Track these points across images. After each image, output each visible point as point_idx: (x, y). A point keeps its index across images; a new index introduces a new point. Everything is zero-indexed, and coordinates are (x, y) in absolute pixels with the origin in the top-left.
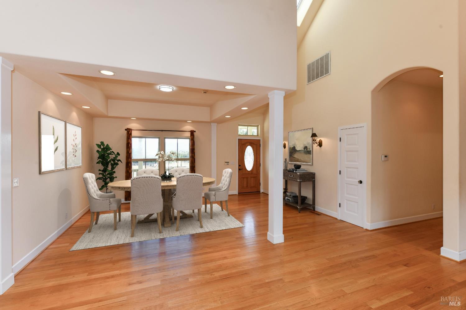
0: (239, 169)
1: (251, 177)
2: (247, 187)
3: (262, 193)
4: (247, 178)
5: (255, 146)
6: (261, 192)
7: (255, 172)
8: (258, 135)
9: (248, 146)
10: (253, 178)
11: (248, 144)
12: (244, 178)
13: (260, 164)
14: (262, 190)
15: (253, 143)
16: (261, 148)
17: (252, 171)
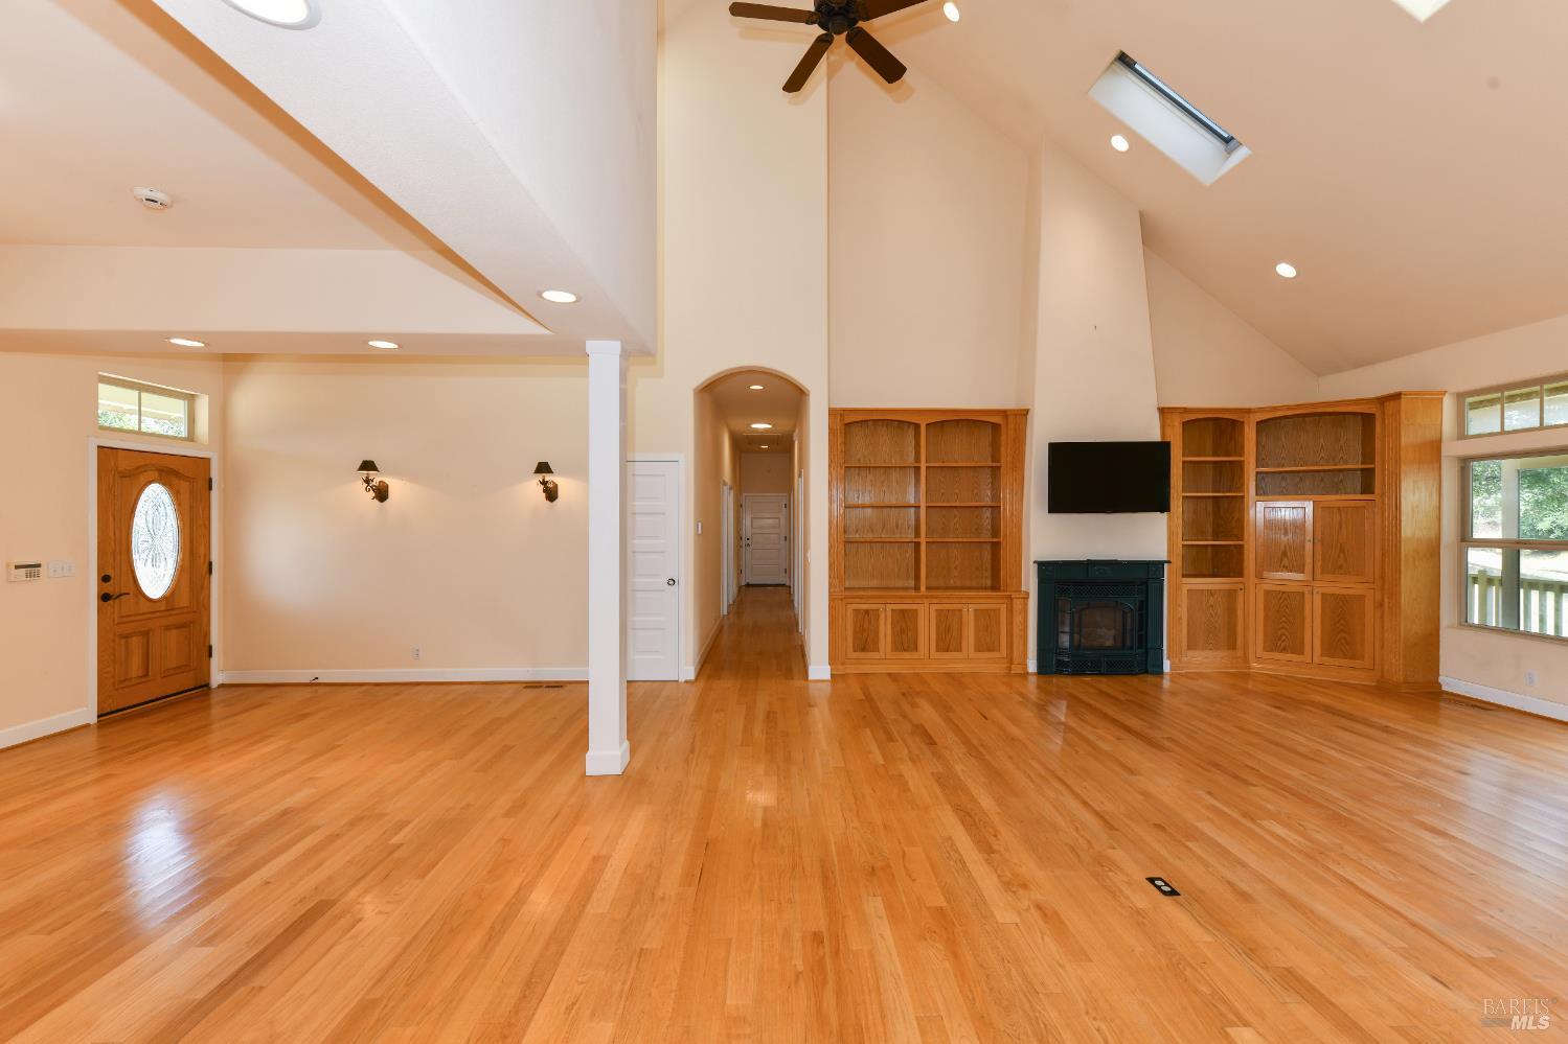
0: (104, 597)
1: (168, 628)
2: (146, 675)
3: (222, 686)
4: (146, 634)
5: (184, 485)
6: (214, 683)
7: (183, 601)
8: (191, 437)
9: (150, 482)
10: (174, 632)
11: (153, 474)
12: (127, 637)
13: (210, 564)
14: (217, 677)
15: (177, 474)
16: (215, 494)
17: (169, 598)
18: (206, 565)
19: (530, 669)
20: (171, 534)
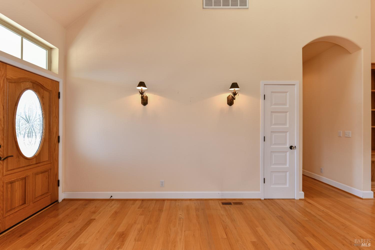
1: (37, 174)
2: (24, 203)
3: (64, 200)
4: (24, 179)
5: (46, 94)
6: (60, 200)
8: (50, 70)
9: (27, 89)
10: (40, 176)
11: (28, 84)
12: (13, 182)
13: (59, 137)
14: (62, 195)
15: (42, 87)
16: (61, 101)
17: (38, 156)
18: (57, 138)
19: (220, 192)
20: (39, 120)
